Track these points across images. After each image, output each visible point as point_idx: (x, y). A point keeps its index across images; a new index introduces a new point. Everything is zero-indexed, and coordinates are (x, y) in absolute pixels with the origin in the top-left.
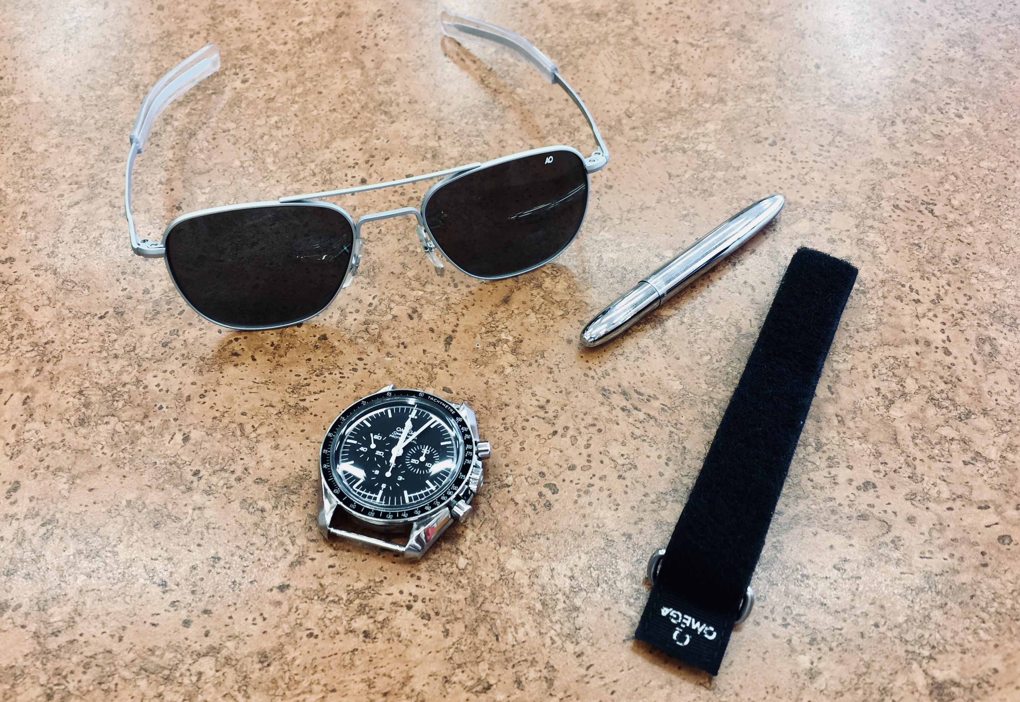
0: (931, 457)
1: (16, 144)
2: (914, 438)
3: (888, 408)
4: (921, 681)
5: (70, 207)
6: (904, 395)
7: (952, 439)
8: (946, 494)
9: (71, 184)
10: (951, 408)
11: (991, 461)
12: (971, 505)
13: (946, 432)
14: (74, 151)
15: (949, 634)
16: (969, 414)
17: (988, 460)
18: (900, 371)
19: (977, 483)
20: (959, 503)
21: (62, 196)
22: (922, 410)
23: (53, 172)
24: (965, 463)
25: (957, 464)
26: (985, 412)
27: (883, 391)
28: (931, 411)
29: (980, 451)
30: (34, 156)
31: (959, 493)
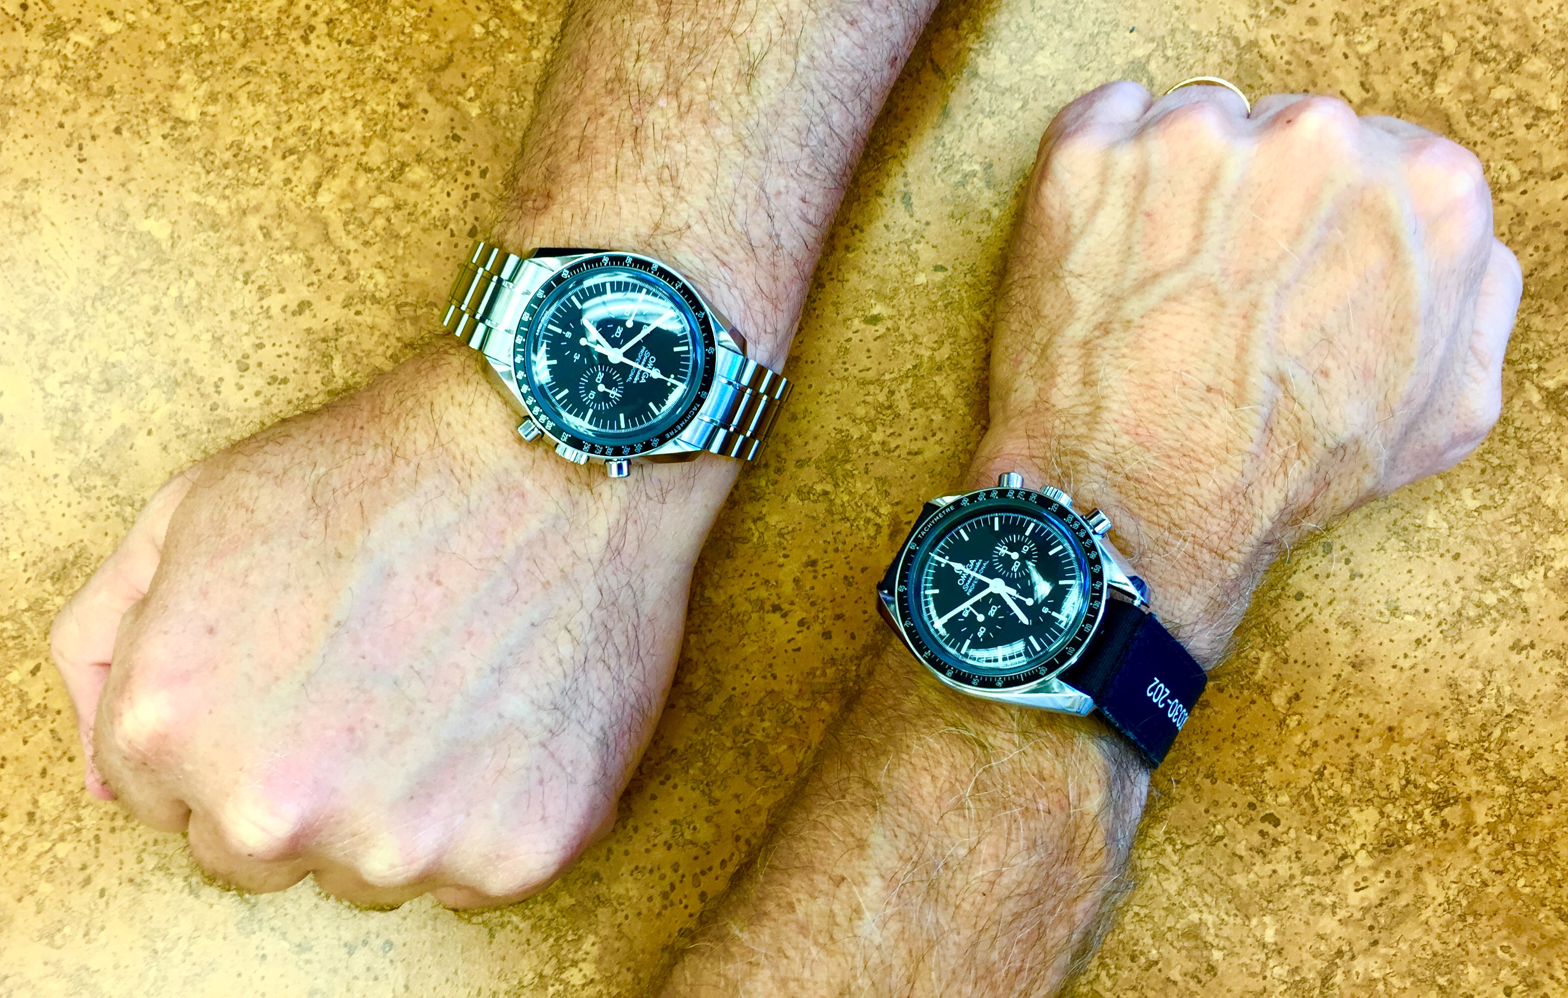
0: (1492, 135)
1: (153, 121)
2: (1468, 116)
3: (1432, 86)
4: (1536, 397)
5: (314, 195)
6: (1445, 59)
7: (1508, 101)
8: (1516, 176)
9: (284, 157)
10: (1499, 58)
11: (1554, 112)
12: (1544, 178)
13: (1501, 93)
14: (243, 99)
15: (1551, 339)
16: (1519, 57)
17: (1550, 113)
18: (1433, 29)
19: (1545, 148)
20: (1531, 182)
21: (288, 181)
22: (1469, 74)
23: (245, 147)
24: (1528, 127)
25: (1520, 133)
26: (1535, 49)
27: (1423, 65)
28: (1479, 71)
29: (1540, 103)
30: (193, 130)
31: (1529, 169)
